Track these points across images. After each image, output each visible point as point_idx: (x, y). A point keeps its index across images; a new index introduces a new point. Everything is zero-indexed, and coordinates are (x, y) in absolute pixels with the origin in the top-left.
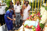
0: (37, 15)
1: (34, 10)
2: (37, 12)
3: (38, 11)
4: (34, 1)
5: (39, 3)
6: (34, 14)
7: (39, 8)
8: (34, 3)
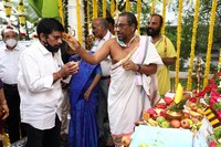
0: (201, 95)
1: (182, 69)
2: (202, 79)
3: (208, 76)
4: (186, 21)
5: (211, 30)
6: (185, 89)
7: (213, 59)
8: (187, 31)
